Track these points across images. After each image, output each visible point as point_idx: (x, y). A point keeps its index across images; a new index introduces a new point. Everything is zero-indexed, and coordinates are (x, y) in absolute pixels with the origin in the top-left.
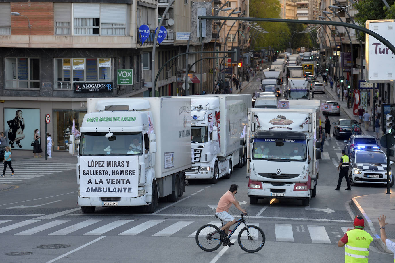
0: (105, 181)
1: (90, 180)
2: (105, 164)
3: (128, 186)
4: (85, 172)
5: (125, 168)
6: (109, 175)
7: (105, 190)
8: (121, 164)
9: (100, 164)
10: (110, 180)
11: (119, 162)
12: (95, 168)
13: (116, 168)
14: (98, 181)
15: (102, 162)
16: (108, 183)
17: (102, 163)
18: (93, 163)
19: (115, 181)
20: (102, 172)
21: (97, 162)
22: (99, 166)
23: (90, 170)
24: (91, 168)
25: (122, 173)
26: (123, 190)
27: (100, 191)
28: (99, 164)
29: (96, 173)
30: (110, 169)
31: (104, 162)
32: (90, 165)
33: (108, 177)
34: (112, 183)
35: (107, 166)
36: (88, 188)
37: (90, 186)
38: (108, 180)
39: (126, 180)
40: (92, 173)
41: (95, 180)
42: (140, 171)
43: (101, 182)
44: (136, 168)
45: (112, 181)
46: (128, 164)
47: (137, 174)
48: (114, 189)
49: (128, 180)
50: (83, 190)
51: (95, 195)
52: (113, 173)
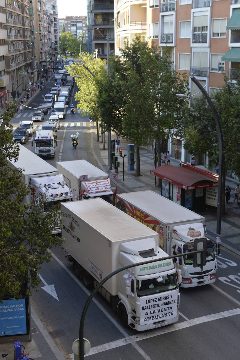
0: (156, 311)
1: (147, 312)
2: (157, 300)
3: (171, 311)
4: (144, 308)
5: (170, 299)
6: (160, 306)
7: (157, 317)
8: (167, 298)
11: (166, 296)
12: (150, 304)
13: (163, 301)
14: (152, 312)
16: (159, 312)
17: (155, 300)
18: (149, 300)
19: (163, 309)
20: (155, 306)
21: (152, 299)
22: (153, 302)
24: (148, 305)
25: (168, 303)
26: (168, 315)
27: (153, 318)
28: (153, 301)
29: (151, 307)
30: (160, 303)
31: (156, 299)
32: (147, 302)
33: (159, 308)
34: (161, 312)
35: (159, 301)
36: (145, 318)
37: (147, 316)
38: (159, 310)
40: (148, 308)
41: (151, 312)
42: (178, 299)
43: (154, 312)
44: (176, 298)
45: (161, 310)
46: (171, 296)
47: (176, 301)
48: (162, 315)
49: (171, 307)
50: (142, 320)
51: (151, 322)
52: (162, 304)
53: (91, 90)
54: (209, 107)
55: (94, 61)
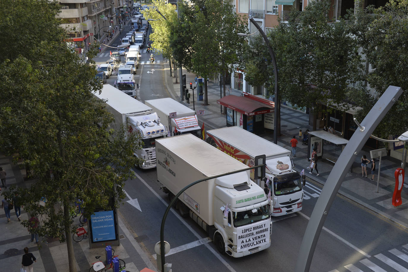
0: (251, 239)
1: (243, 241)
3: (264, 238)
4: (240, 237)
5: (264, 228)
6: (254, 235)
7: (252, 245)
8: (261, 227)
11: (260, 226)
12: (246, 233)
13: (258, 230)
14: (248, 240)
16: (253, 240)
17: (250, 229)
18: (245, 230)
19: (257, 237)
20: (250, 235)
21: (247, 229)
22: (249, 231)
24: (244, 234)
25: (261, 231)
26: (262, 242)
27: (249, 246)
29: (247, 235)
30: (254, 232)
31: (251, 228)
32: (243, 232)
33: (253, 237)
34: (256, 239)
35: (253, 230)
36: (242, 246)
37: (243, 244)
40: (244, 237)
41: (246, 240)
42: (271, 227)
43: (250, 240)
44: (269, 227)
45: (256, 238)
46: (265, 225)
47: (269, 230)
48: (257, 242)
49: (264, 235)
50: (239, 248)
51: (246, 249)
52: (256, 233)
53: (163, 32)
54: (265, 44)
55: (166, 6)
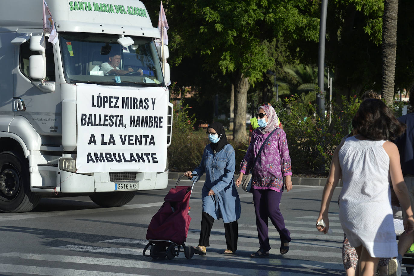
0: (118, 139)
1: (93, 136)
2: (120, 103)
4: (85, 119)
5: (151, 112)
6: (125, 125)
7: (118, 158)
8: (144, 104)
9: (112, 102)
10: (125, 136)
11: (141, 99)
12: (102, 111)
14: (107, 139)
15: (115, 98)
16: (123, 143)
17: (114, 100)
18: (99, 98)
19: (134, 139)
20: (114, 120)
21: (107, 97)
22: (111, 107)
23: (95, 115)
24: (97, 111)
25: (145, 121)
26: (145, 158)
29: (105, 120)
30: (127, 113)
32: (95, 103)
33: (123, 131)
34: (129, 143)
35: (123, 108)
36: (90, 154)
37: (93, 149)
38: (123, 138)
39: (150, 137)
40: (97, 122)
41: (103, 136)
42: (169, 118)
43: (112, 140)
44: (165, 114)
45: (129, 139)
46: (153, 103)
47: (165, 121)
48: (132, 153)
49: (153, 137)
51: (103, 169)
52: (131, 121)
